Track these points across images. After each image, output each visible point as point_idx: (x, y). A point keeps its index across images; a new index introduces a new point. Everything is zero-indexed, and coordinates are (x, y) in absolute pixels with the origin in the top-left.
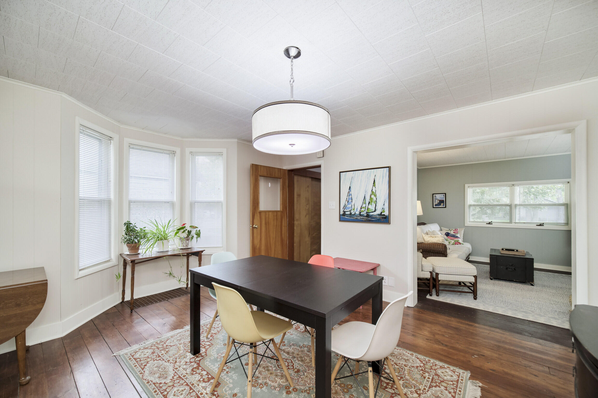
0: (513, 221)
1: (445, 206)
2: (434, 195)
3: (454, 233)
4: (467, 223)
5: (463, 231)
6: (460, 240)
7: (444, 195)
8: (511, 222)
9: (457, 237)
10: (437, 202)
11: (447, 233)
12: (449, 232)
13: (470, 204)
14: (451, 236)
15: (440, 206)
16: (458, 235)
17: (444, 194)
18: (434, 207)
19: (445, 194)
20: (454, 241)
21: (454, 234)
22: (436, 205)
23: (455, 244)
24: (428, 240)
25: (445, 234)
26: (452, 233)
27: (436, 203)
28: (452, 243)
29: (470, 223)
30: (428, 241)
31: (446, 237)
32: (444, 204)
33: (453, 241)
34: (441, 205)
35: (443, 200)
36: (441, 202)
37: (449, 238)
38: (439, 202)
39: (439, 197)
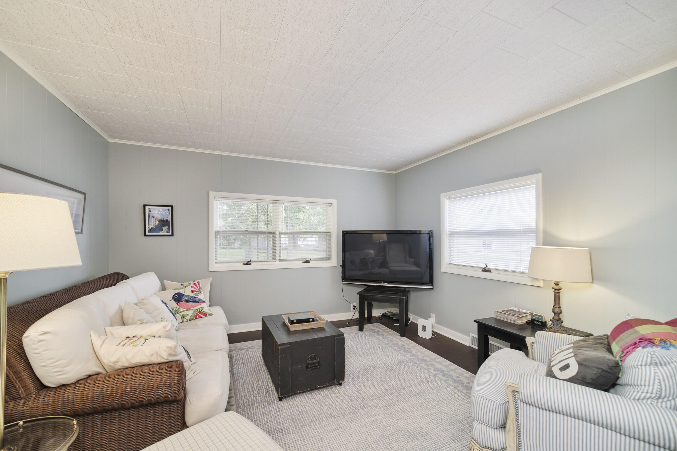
0: (278, 258)
1: (170, 233)
2: (147, 208)
3: (192, 291)
4: (214, 267)
5: (209, 285)
6: (205, 307)
7: (169, 210)
8: (274, 258)
9: (199, 301)
10: (153, 223)
11: (177, 294)
12: (182, 291)
13: (218, 229)
14: (186, 301)
15: (161, 233)
16: (201, 296)
17: (170, 208)
18: (147, 233)
19: (172, 207)
20: (192, 312)
21: (192, 294)
22: (151, 230)
23: (196, 318)
24: (113, 359)
25: (173, 297)
26: (188, 292)
27: (152, 226)
28: (188, 318)
29: (217, 265)
30: (116, 362)
31: (174, 304)
32: (169, 229)
33: (190, 313)
34: (163, 230)
35: (167, 220)
36: (164, 223)
37: (181, 306)
38: (157, 222)
39: (159, 213)
